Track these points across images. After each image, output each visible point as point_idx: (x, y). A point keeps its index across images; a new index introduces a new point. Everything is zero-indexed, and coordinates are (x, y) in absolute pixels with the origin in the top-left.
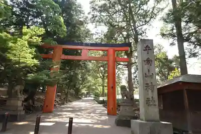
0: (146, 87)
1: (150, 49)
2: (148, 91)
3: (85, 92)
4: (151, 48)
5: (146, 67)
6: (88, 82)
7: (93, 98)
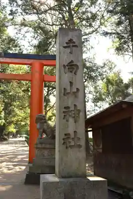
0: (64, 112)
1: (76, 46)
2: (67, 121)
3: (14, 131)
4: (77, 44)
5: (67, 77)
6: (14, 116)
7: (24, 139)
